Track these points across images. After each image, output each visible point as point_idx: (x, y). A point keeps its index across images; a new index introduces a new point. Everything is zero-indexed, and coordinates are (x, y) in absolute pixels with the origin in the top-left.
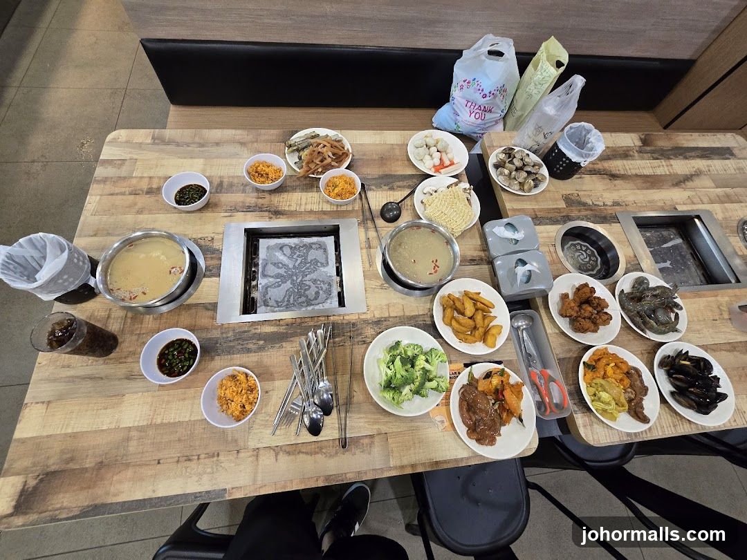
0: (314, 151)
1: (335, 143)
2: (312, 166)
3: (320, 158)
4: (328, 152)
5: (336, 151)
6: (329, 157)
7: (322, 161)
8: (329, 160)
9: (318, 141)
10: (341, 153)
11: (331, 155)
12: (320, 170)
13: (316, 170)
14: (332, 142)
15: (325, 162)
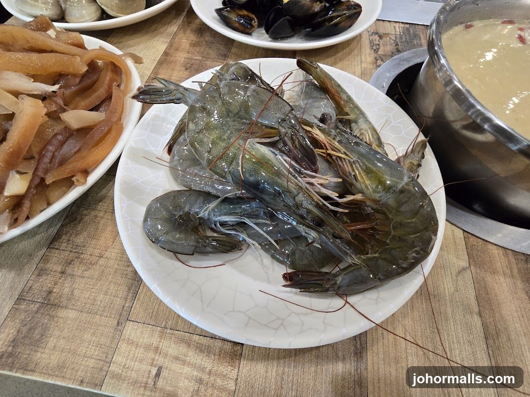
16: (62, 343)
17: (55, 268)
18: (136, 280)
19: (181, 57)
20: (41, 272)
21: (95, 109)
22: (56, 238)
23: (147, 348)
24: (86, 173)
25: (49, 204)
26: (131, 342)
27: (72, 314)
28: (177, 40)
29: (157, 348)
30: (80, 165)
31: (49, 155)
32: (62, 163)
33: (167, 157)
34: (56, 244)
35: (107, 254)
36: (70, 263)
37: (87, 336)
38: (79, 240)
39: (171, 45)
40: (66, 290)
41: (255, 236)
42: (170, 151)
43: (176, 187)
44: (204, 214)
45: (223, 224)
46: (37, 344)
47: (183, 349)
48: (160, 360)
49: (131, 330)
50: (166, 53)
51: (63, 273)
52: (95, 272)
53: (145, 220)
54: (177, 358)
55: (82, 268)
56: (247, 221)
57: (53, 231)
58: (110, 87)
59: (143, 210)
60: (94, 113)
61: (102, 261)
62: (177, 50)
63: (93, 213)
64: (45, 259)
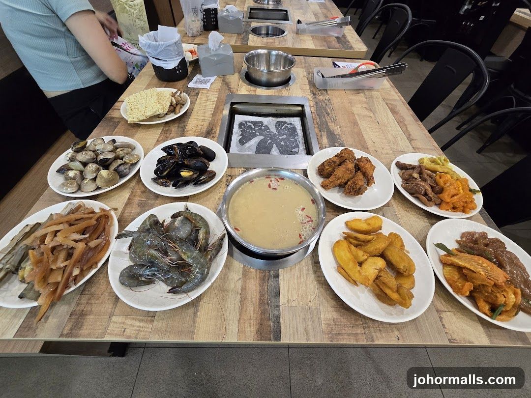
0: (42, 253)
1: (73, 217)
2: (57, 278)
3: (62, 255)
4: (70, 238)
5: (82, 225)
6: (76, 241)
7: (69, 256)
8: (81, 246)
9: (40, 233)
10: (94, 222)
11: (78, 237)
12: (76, 272)
13: (68, 279)
14: (66, 219)
15: (76, 254)
16: (89, 327)
17: (84, 302)
18: (117, 298)
19: (136, 200)
20: (78, 304)
21: (98, 238)
22: (84, 290)
23: (121, 323)
24: (96, 263)
25: (84, 277)
26: (114, 322)
27: (92, 317)
28: (135, 190)
29: (124, 323)
30: (95, 261)
31: (84, 259)
32: (88, 261)
33: (128, 252)
34: (83, 293)
35: (105, 293)
36: (90, 299)
37: (98, 323)
38: (93, 290)
39: (132, 194)
40: (89, 309)
41: (158, 278)
42: (129, 250)
43: (132, 264)
44: (141, 272)
45: (148, 275)
46: (79, 328)
47: (133, 321)
48: (125, 326)
49: (114, 318)
50: (129, 199)
51: (87, 303)
52: (100, 301)
53: (120, 278)
54: (131, 325)
55: (95, 300)
56: (156, 273)
57: (83, 288)
58: (104, 225)
59: (119, 274)
60: (97, 240)
61: (102, 297)
62: (135, 196)
63: (98, 279)
64: (80, 299)
